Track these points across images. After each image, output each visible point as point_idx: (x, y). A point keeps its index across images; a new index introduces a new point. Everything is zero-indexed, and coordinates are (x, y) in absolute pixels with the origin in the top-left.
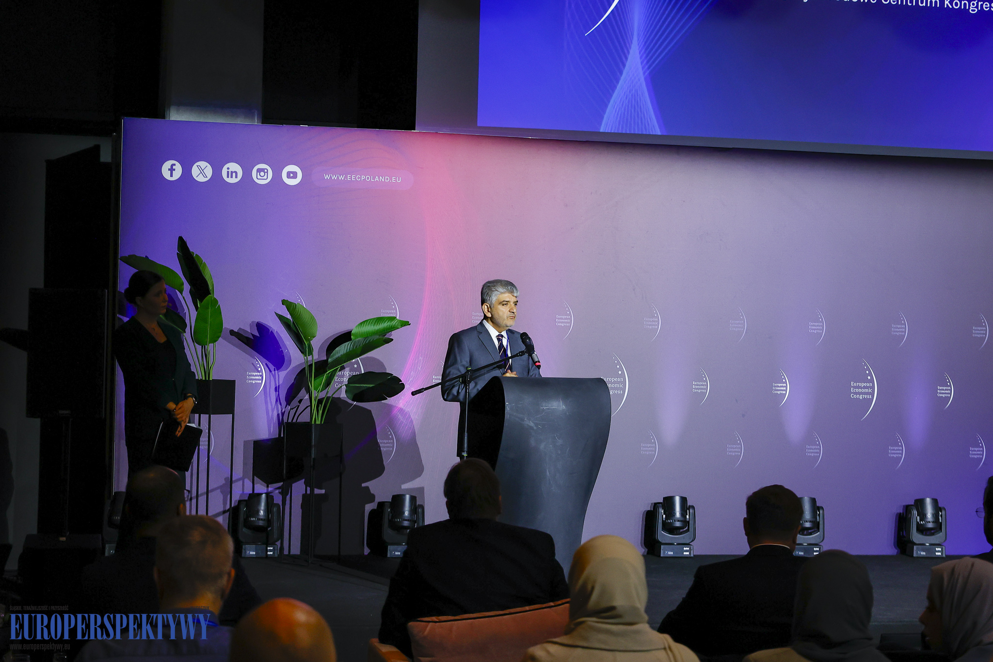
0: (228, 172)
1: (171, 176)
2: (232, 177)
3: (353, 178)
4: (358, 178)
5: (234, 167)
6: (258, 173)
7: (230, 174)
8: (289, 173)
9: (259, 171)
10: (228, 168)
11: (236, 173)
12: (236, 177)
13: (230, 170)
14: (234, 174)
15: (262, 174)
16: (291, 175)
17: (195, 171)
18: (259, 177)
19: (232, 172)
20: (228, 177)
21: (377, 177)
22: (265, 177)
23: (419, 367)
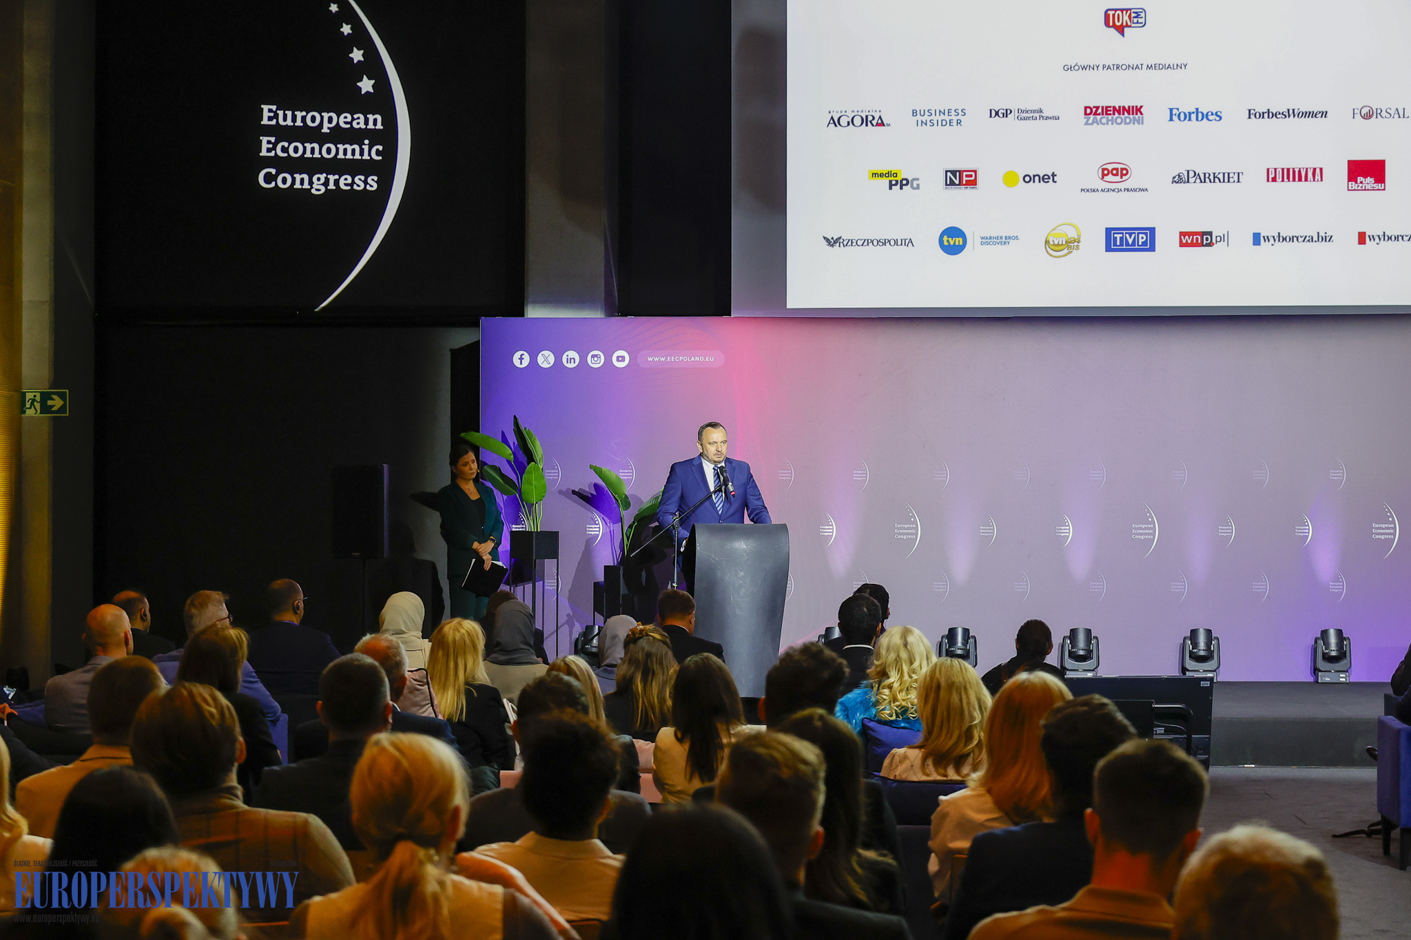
0: (567, 359)
1: (521, 364)
2: (570, 363)
3: (672, 359)
4: (677, 359)
5: (572, 354)
6: (593, 359)
7: (570, 360)
8: (618, 357)
9: (593, 356)
10: (568, 356)
11: (574, 359)
12: (574, 363)
14: (572, 360)
15: (596, 359)
16: (620, 359)
17: (540, 359)
18: (593, 362)
19: (571, 359)
20: (567, 363)
22: (598, 362)
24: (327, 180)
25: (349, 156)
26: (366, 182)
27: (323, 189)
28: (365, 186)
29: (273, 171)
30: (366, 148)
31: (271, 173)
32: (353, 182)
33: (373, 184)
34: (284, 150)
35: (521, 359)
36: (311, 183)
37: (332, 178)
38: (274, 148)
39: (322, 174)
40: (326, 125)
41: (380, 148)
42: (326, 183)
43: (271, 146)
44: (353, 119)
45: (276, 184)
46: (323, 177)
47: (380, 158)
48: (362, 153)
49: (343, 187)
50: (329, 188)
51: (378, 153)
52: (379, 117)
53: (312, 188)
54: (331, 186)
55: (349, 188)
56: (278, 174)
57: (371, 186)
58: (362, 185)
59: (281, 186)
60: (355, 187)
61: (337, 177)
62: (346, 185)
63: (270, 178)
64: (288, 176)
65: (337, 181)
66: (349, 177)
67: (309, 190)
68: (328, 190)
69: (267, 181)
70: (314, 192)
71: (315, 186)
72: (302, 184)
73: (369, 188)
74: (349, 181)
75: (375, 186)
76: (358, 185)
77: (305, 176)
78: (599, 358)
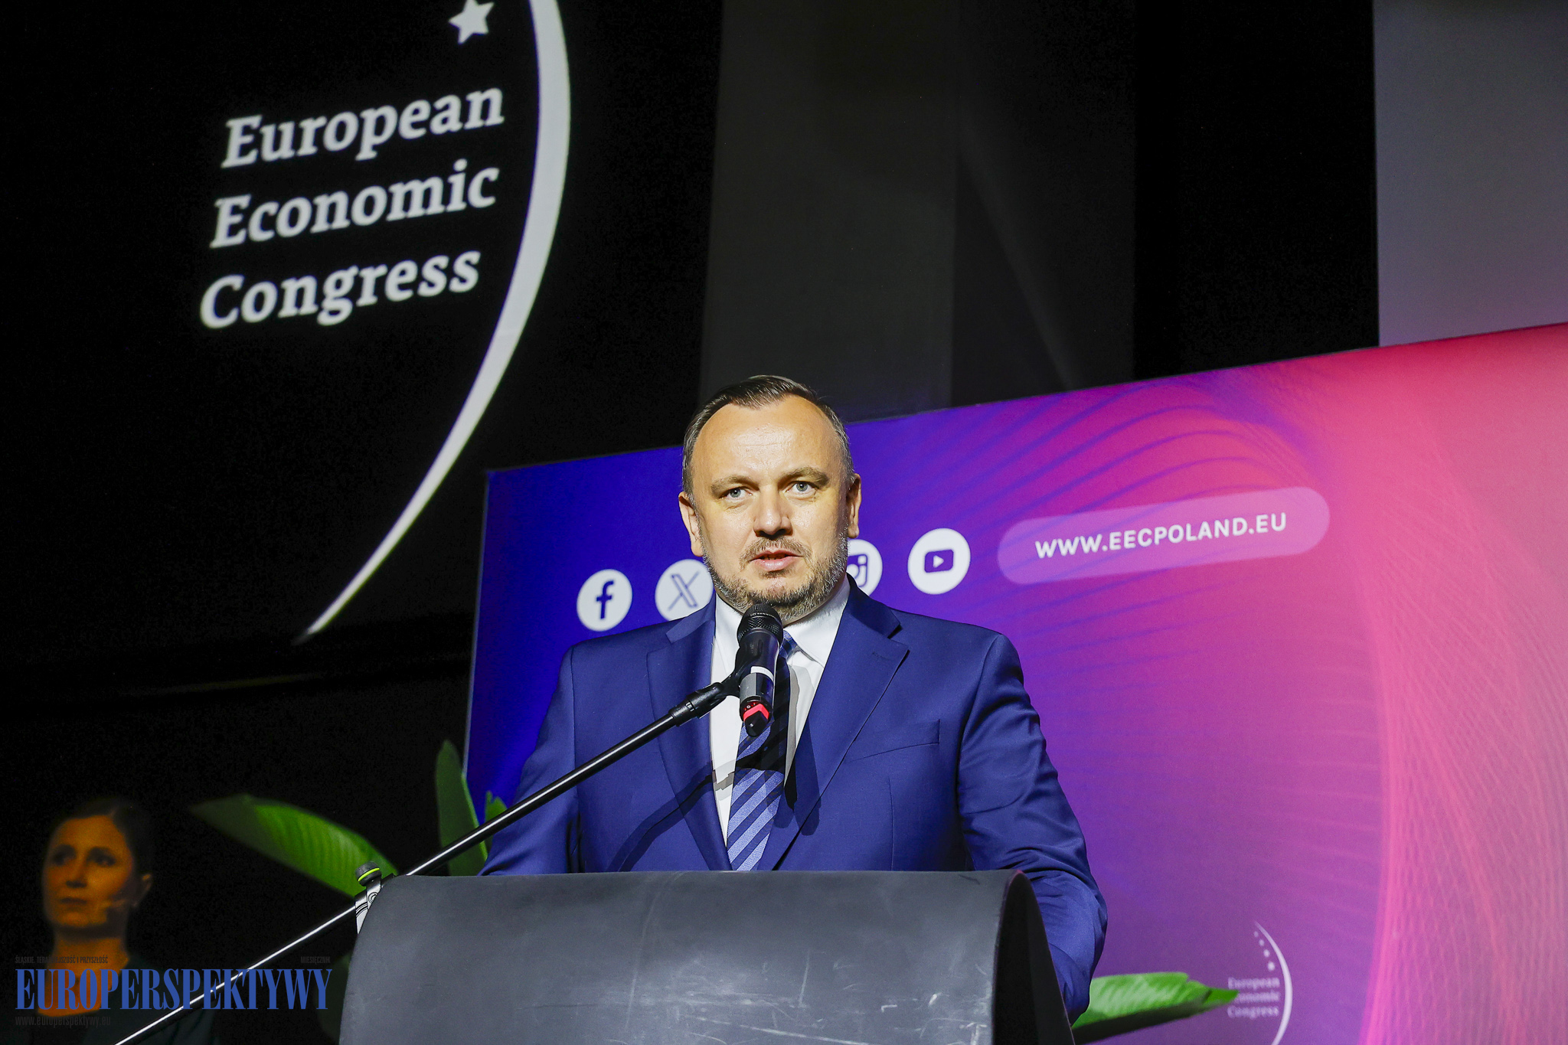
17: (664, 593)
24: (358, 281)
25: (416, 210)
26: (449, 273)
27: (346, 308)
28: (448, 283)
29: (235, 281)
30: (457, 181)
31: (228, 287)
32: (420, 278)
33: (467, 272)
34: (269, 222)
35: (604, 598)
36: (320, 297)
37: (370, 275)
38: (245, 224)
39: (346, 267)
40: (370, 140)
41: (492, 174)
42: (354, 294)
43: (237, 219)
44: (434, 112)
45: (240, 314)
46: (347, 276)
47: (490, 201)
48: (446, 199)
49: (394, 294)
50: (361, 302)
51: (487, 189)
52: (495, 95)
53: (320, 309)
54: (367, 298)
55: (407, 294)
56: (246, 287)
57: (463, 280)
58: (440, 280)
59: (251, 315)
60: (424, 291)
61: (381, 270)
62: (402, 287)
63: (228, 301)
64: (268, 289)
65: (380, 283)
66: (410, 267)
67: (314, 316)
68: (356, 310)
69: (221, 310)
70: (325, 319)
71: (329, 304)
72: (299, 303)
73: (456, 286)
74: (410, 277)
75: (472, 277)
76: (431, 285)
77: (309, 283)
78: (863, 569)
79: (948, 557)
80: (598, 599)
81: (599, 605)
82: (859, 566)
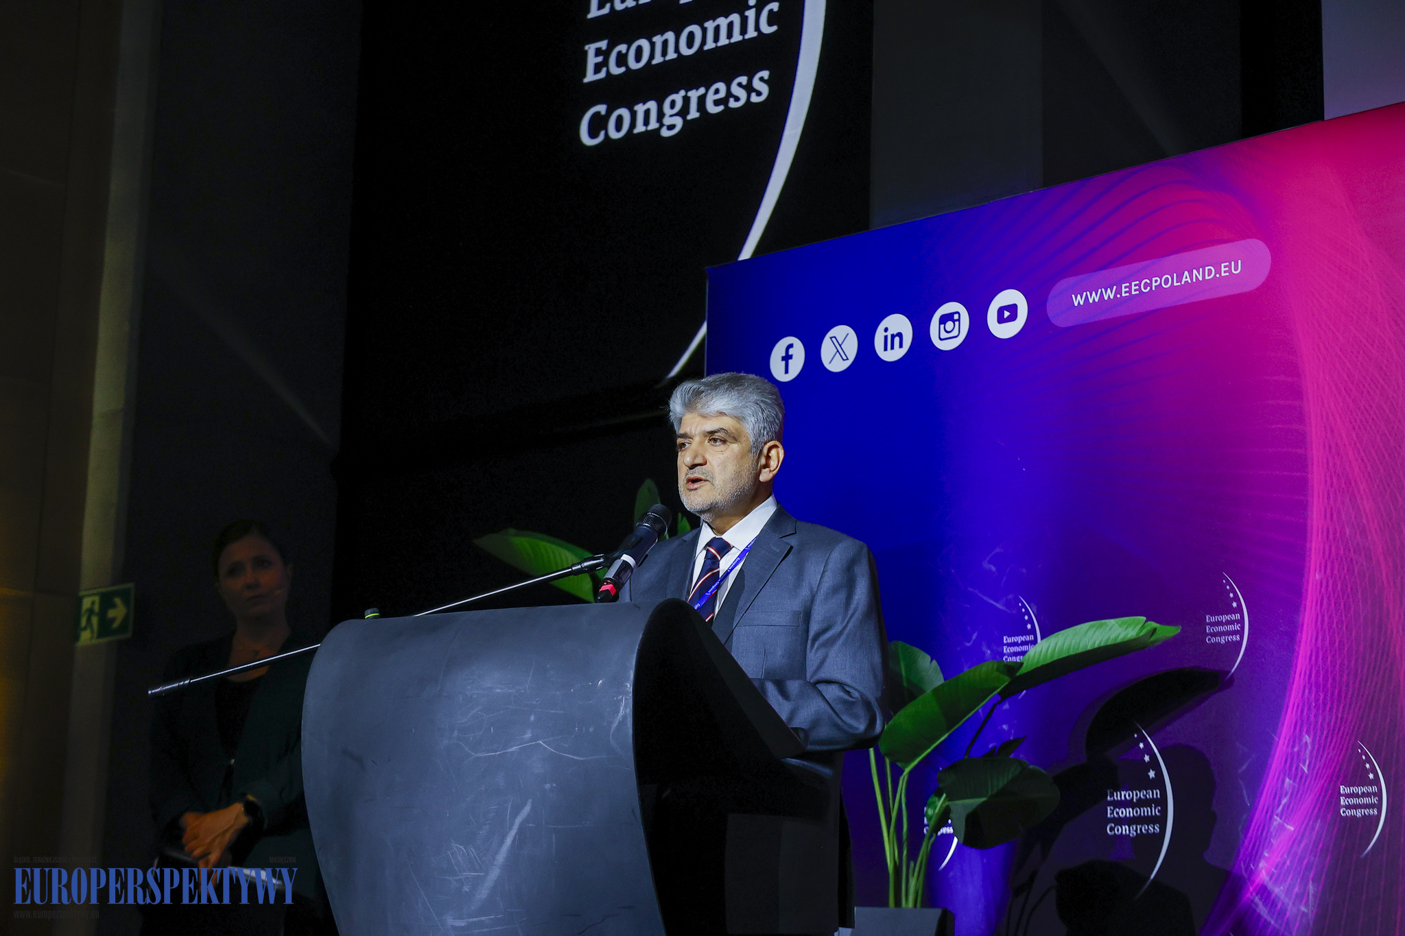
0: (886, 337)
1: (787, 372)
2: (892, 348)
3: (1133, 288)
4: (1146, 285)
5: (898, 323)
6: (942, 326)
7: (891, 341)
9: (944, 319)
10: (886, 330)
11: (900, 335)
12: (901, 346)
13: (889, 334)
14: (897, 340)
15: (949, 325)
16: (1007, 314)
17: (827, 352)
18: (944, 335)
19: (893, 336)
20: (886, 349)
21: (1186, 273)
22: (955, 333)
23: (1304, 764)
24: (686, 100)
25: (723, 41)
26: (749, 88)
27: (678, 122)
28: (749, 97)
29: (602, 108)
30: (751, 14)
31: (597, 114)
32: (729, 94)
33: (761, 87)
34: (622, 60)
36: (661, 116)
37: (694, 95)
38: (605, 63)
39: (677, 92)
41: (775, 6)
42: (684, 112)
43: (600, 59)
45: (606, 134)
46: (678, 98)
47: (774, 28)
48: (744, 30)
49: (712, 109)
50: (689, 117)
51: (772, 18)
53: (662, 125)
54: (693, 114)
55: (721, 108)
56: (609, 112)
57: (759, 94)
58: (742, 94)
59: (614, 135)
60: (733, 104)
61: (702, 91)
62: (717, 103)
63: (598, 124)
64: (624, 112)
65: (702, 100)
66: (721, 86)
67: (658, 131)
68: (686, 123)
69: (593, 134)
70: (665, 133)
71: (667, 121)
72: (646, 123)
73: (755, 99)
74: (722, 94)
75: (765, 89)
76: (737, 99)
77: (652, 105)
78: (957, 323)
79: (1013, 309)
80: (783, 359)
81: (784, 362)
82: (954, 321)
